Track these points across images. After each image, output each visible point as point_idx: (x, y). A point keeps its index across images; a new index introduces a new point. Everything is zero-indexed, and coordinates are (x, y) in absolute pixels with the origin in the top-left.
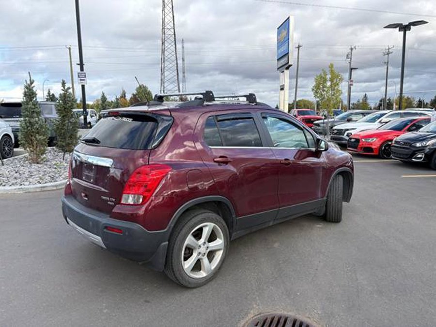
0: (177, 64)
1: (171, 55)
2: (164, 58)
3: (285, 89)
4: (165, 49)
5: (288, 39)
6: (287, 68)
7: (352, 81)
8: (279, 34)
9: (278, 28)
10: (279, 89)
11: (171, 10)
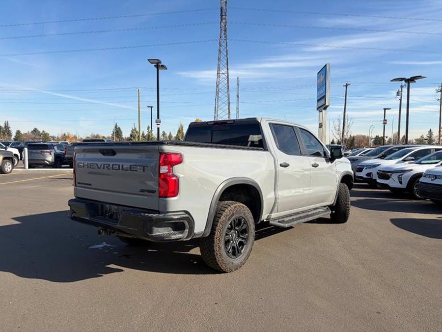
0: (229, 103)
1: (224, 96)
2: (218, 98)
3: (323, 127)
4: (220, 90)
5: (326, 83)
6: (325, 108)
7: (386, 120)
8: (319, 78)
9: (318, 73)
10: (318, 126)
11: (226, 58)
